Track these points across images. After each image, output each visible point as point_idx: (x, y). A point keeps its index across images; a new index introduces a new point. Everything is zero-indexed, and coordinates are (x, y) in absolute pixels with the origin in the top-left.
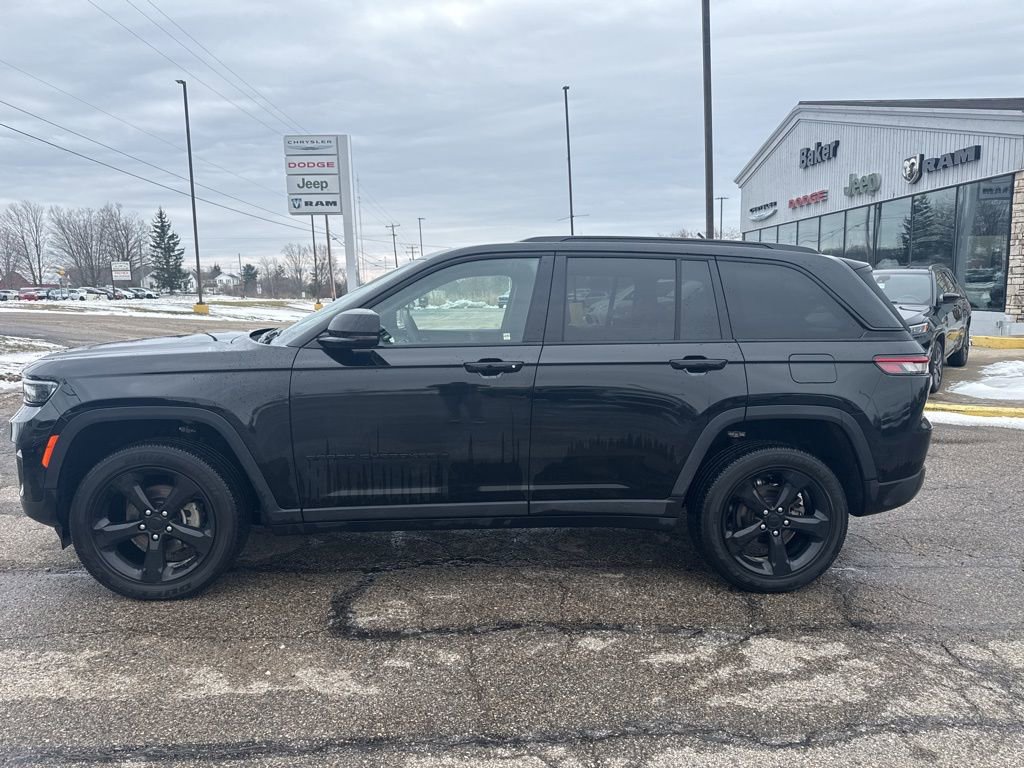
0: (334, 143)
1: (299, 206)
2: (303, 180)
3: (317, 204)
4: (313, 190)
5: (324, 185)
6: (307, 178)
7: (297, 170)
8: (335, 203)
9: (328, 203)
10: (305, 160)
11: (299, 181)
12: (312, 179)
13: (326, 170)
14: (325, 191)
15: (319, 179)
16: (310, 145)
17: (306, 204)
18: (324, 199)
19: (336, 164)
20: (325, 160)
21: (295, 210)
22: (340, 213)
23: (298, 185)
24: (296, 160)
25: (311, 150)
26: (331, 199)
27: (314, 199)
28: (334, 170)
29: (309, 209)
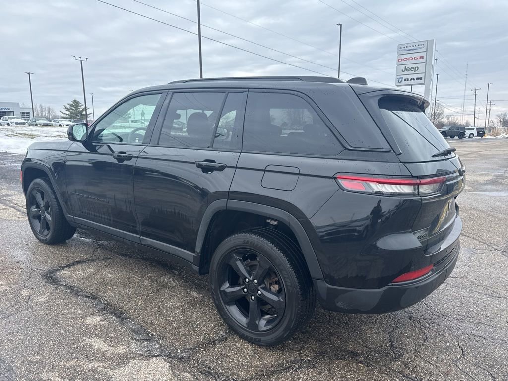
0: (425, 45)
1: (401, 82)
2: (405, 67)
3: (411, 80)
4: (410, 72)
5: (416, 69)
6: (407, 66)
7: (403, 62)
8: (421, 79)
9: (417, 79)
10: (408, 56)
11: (403, 68)
12: (410, 66)
13: (420, 61)
14: (417, 72)
15: (414, 66)
16: (412, 48)
17: (405, 80)
18: (415, 77)
19: (425, 57)
20: (418, 55)
21: (399, 84)
22: (424, 84)
23: (402, 70)
24: (403, 57)
25: (412, 50)
26: (419, 76)
27: (410, 77)
28: (424, 60)
29: (407, 82)
